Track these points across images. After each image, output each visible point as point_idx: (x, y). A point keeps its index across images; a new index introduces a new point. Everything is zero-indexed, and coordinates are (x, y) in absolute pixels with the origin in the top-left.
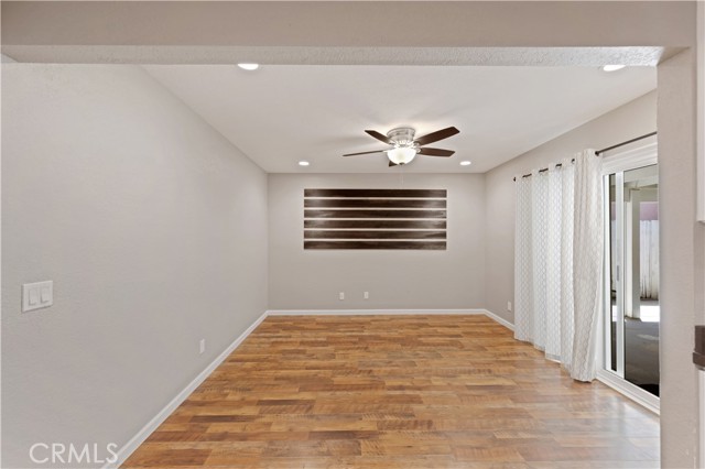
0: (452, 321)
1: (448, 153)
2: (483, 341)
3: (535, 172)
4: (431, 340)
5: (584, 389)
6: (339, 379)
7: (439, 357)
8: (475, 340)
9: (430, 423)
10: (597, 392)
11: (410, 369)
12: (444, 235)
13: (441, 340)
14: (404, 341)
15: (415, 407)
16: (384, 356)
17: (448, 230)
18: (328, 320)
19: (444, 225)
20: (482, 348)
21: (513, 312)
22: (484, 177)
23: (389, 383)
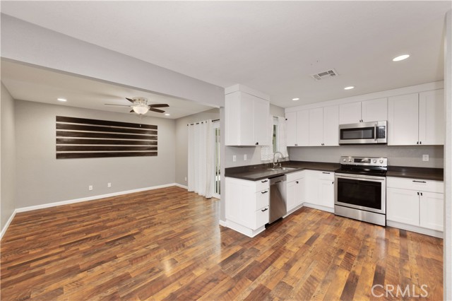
0: (161, 191)
1: (162, 112)
2: (176, 195)
3: (195, 123)
4: (153, 199)
5: (209, 200)
6: (109, 224)
7: (159, 204)
8: (173, 195)
9: (160, 223)
10: (213, 200)
11: (146, 211)
12: (156, 148)
13: (158, 198)
14: (140, 203)
15: (153, 221)
16: (131, 210)
17: (158, 146)
18: (80, 205)
19: (156, 143)
20: (176, 197)
21: (187, 182)
22: (175, 122)
23: (137, 218)
